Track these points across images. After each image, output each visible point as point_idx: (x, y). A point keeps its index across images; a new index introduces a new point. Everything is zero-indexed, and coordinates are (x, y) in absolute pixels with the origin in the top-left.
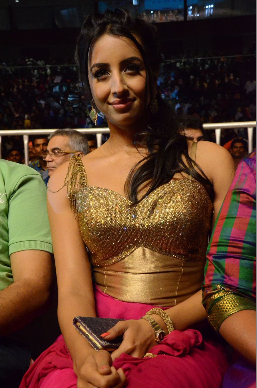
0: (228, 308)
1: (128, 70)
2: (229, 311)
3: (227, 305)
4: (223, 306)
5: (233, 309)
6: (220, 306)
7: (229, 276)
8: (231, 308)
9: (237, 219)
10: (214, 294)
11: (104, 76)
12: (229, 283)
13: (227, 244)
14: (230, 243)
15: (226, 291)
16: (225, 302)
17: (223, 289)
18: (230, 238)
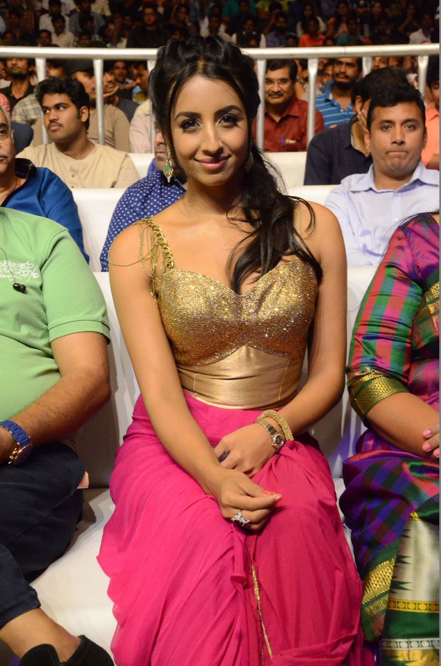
0: (381, 391)
1: (223, 121)
2: (381, 395)
3: (379, 388)
4: (374, 389)
5: (386, 392)
6: (371, 389)
7: (380, 358)
8: (384, 391)
9: (392, 297)
10: (363, 376)
11: (192, 128)
12: (380, 365)
13: (379, 324)
14: (383, 323)
15: (376, 374)
16: (377, 385)
17: (373, 372)
18: (383, 318)
